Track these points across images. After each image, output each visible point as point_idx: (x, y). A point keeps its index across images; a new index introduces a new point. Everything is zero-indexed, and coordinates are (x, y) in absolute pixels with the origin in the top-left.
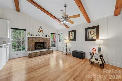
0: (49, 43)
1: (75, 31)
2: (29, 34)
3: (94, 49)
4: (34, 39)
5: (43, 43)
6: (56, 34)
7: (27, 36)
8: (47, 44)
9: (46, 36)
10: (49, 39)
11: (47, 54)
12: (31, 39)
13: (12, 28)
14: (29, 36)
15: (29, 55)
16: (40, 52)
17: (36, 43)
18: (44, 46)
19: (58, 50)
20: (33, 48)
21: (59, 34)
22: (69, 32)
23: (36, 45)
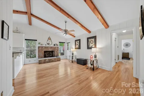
0: (57, 51)
1: (80, 40)
2: (39, 43)
3: (92, 57)
4: (43, 48)
5: (52, 52)
6: (65, 43)
7: (37, 46)
8: (56, 53)
9: (55, 45)
10: (57, 48)
11: (55, 61)
12: (41, 48)
13: (26, 40)
14: (39, 45)
15: (39, 61)
16: (49, 59)
17: (45, 52)
18: (52, 55)
19: (66, 59)
20: (43, 56)
21: (68, 43)
22: (75, 41)
23: (46, 53)
